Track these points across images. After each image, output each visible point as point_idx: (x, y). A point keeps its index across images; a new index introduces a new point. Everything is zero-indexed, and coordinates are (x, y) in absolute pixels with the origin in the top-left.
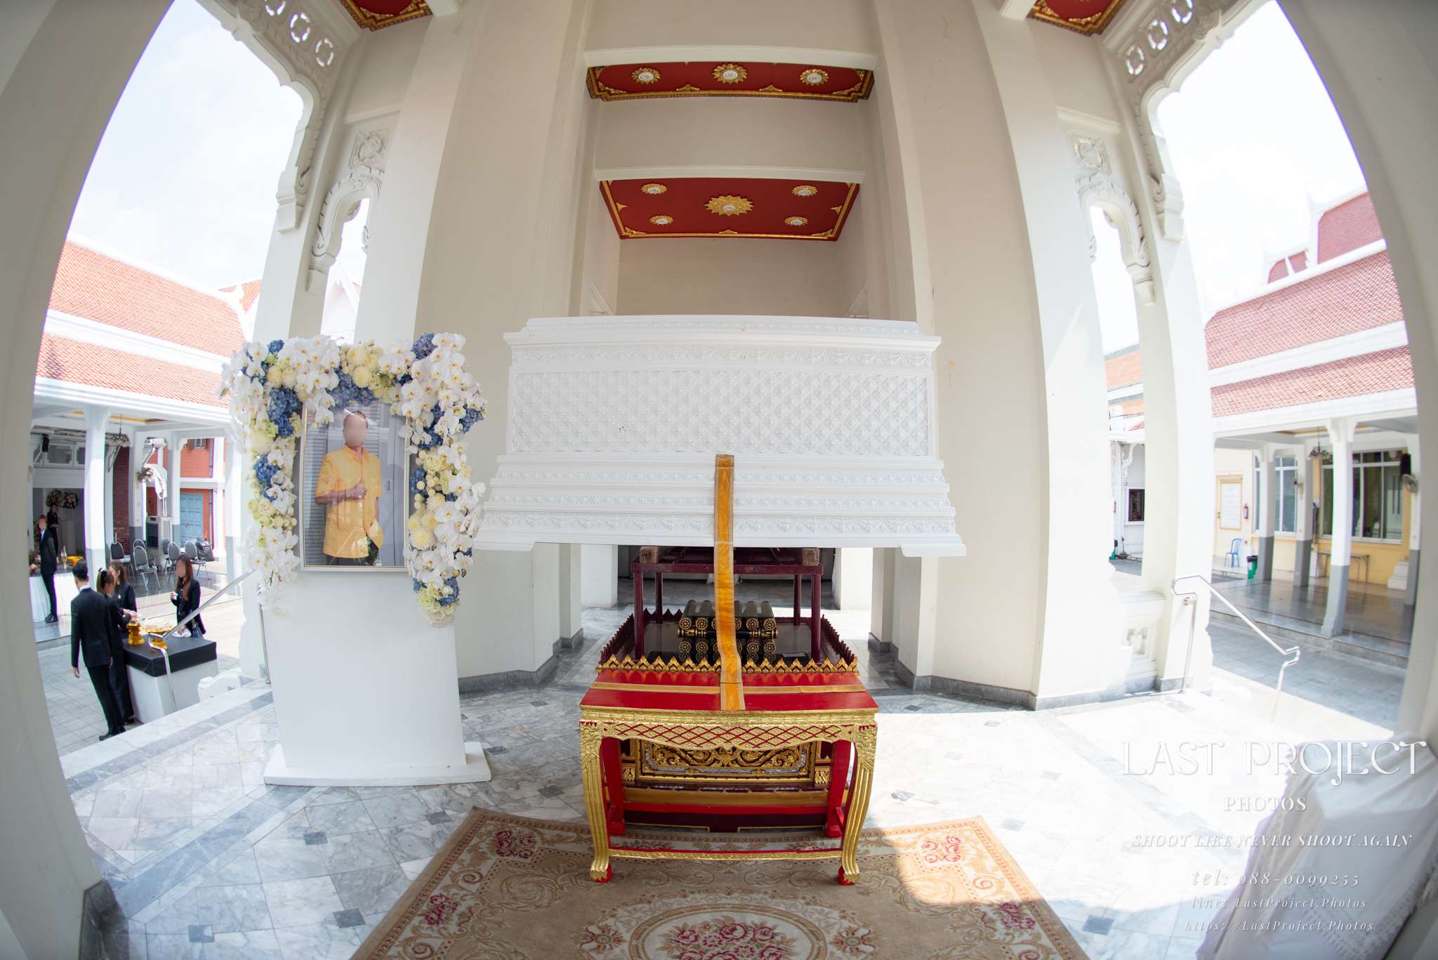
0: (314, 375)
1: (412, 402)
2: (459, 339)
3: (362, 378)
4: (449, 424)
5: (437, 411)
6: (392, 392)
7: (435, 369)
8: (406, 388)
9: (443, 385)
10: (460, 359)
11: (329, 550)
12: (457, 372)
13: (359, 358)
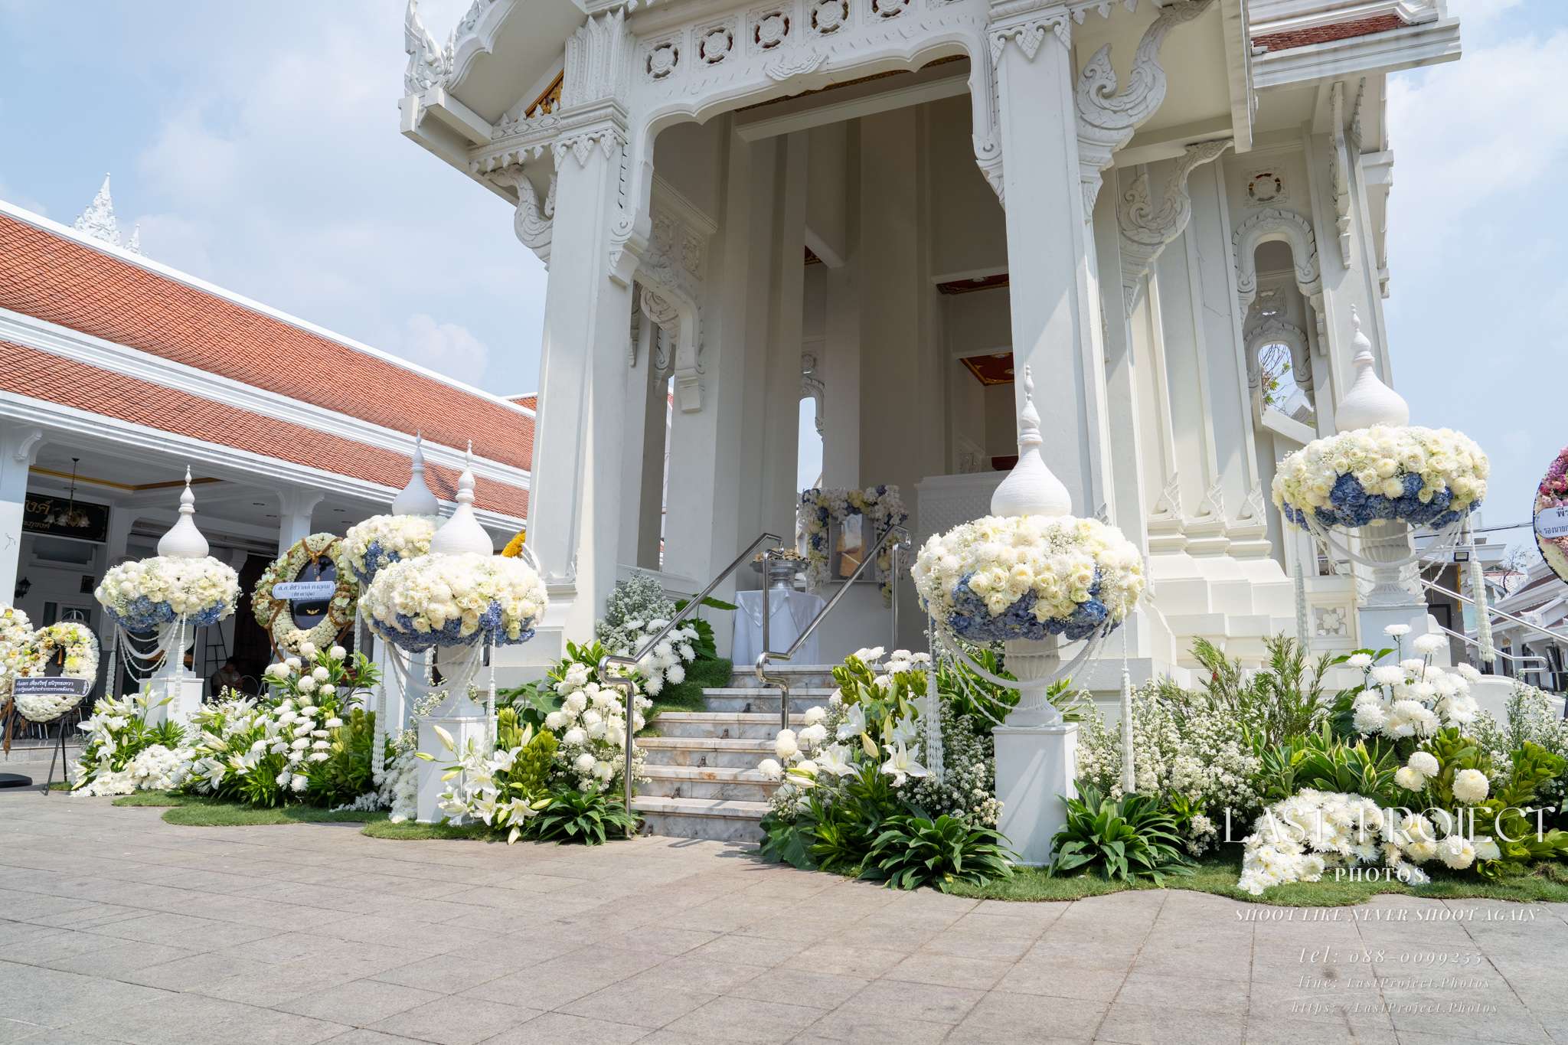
0: (838, 502)
1: (879, 513)
2: (896, 487)
3: (857, 504)
4: (895, 520)
5: (890, 516)
6: (869, 509)
7: (888, 499)
8: (876, 507)
9: (892, 506)
10: (897, 496)
11: (842, 574)
12: (897, 500)
13: (855, 496)
